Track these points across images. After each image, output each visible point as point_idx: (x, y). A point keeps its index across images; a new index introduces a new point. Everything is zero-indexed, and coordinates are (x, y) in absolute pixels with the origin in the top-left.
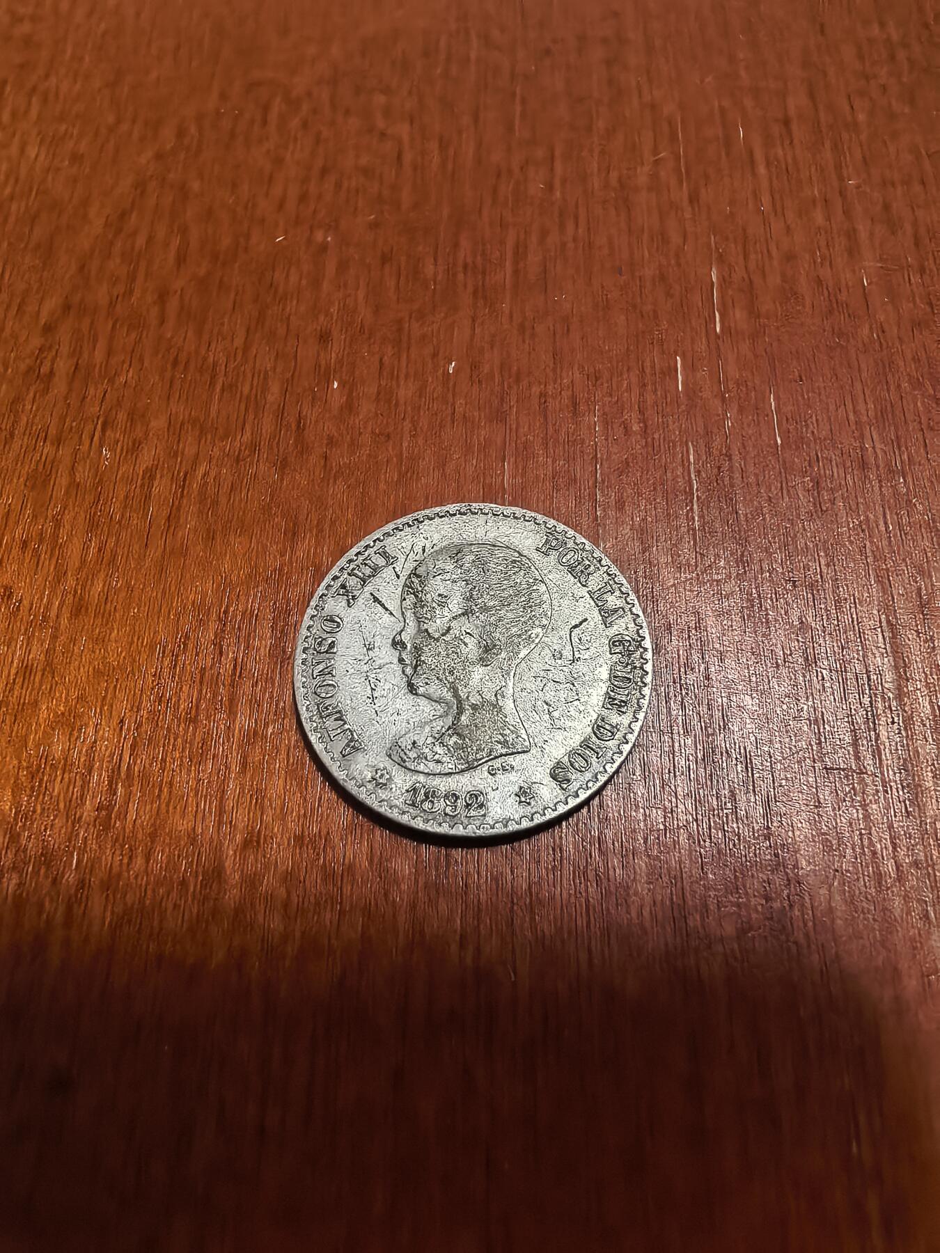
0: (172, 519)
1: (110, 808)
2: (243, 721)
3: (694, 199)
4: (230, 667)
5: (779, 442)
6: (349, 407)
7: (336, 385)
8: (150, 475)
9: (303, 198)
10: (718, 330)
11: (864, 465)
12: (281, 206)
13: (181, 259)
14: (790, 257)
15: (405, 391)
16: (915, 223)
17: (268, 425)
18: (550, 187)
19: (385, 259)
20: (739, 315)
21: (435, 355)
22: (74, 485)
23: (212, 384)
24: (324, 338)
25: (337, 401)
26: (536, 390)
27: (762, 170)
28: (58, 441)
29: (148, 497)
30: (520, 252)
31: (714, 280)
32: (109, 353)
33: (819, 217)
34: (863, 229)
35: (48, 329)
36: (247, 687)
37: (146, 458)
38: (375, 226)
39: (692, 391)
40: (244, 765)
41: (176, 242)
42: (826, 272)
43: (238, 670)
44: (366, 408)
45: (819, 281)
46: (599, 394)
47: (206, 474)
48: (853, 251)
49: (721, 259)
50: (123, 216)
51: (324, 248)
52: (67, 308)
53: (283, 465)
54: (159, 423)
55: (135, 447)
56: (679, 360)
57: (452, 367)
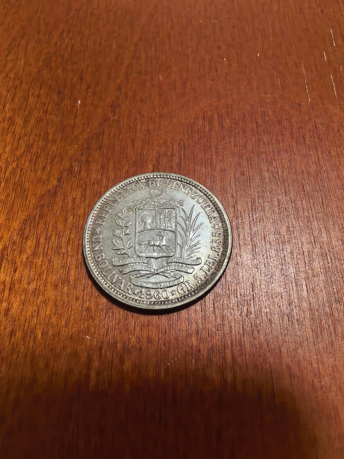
0: (184, 94)
1: (180, 164)
3: (322, 11)
6: (230, 65)
7: (225, 59)
8: (175, 82)
9: (206, 10)
10: (335, 45)
12: (199, 13)
13: (172, 27)
15: (246, 61)
17: (207, 70)
18: (279, 8)
19: (234, 27)
20: (340, 41)
21: (253, 52)
22: (153, 85)
23: (188, 59)
24: (219, 48)
25: (226, 64)
26: (284, 61)
28: (146, 74)
29: (175, 87)
30: (273, 25)
31: (331, 32)
32: (156, 51)
35: (136, 45)
36: (214, 134)
37: (173, 78)
38: (229, 18)
39: (329, 60)
40: (217, 154)
41: (170, 23)
43: (210, 131)
44: (235, 66)
46: (302, 62)
47: (191, 83)
49: (332, 27)
50: (152, 15)
51: (214, 24)
52: (140, 39)
53: (214, 80)
54: (175, 69)
55: (169, 75)
56: (324, 53)
57: (258, 55)
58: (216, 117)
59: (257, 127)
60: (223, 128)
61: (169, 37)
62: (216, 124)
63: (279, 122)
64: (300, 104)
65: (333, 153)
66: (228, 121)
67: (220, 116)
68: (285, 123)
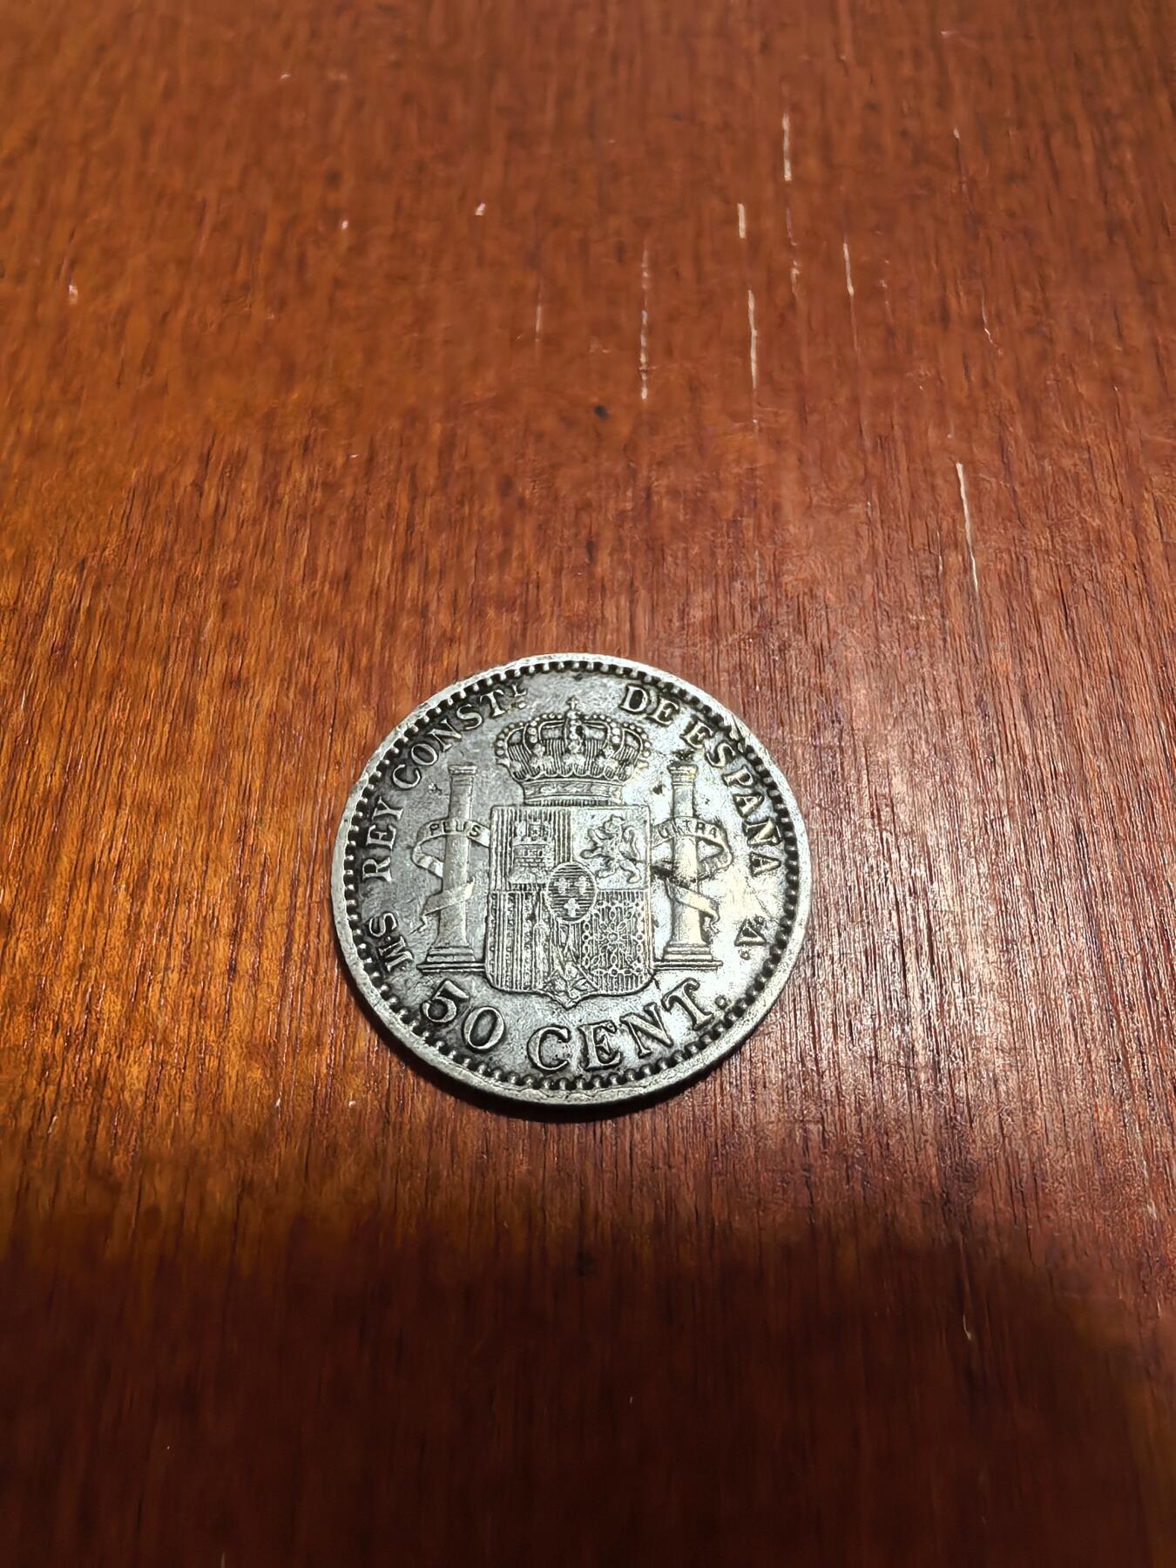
0: (150, 360)
1: (65, 647)
2: (224, 564)
3: (766, 47)
4: (212, 506)
5: (851, 290)
6: (358, 249)
7: (345, 225)
8: (124, 312)
9: (314, 35)
10: (787, 178)
11: (945, 318)
12: (287, 42)
13: (169, 93)
14: (872, 107)
15: (425, 234)
16: (1015, 77)
17: (263, 267)
18: (602, 30)
19: (407, 100)
20: (812, 164)
21: (462, 197)
22: (35, 324)
23: (200, 221)
24: (333, 179)
25: (344, 244)
26: (576, 235)
27: (844, 18)
28: (20, 277)
29: (120, 336)
30: (565, 95)
31: (785, 128)
32: (82, 187)
33: (907, 69)
34: (957, 81)
35: (9, 162)
36: (230, 530)
37: (120, 295)
38: (397, 65)
39: (753, 238)
40: (225, 608)
41: (163, 76)
42: (912, 125)
43: (220, 512)
44: (378, 251)
45: (904, 134)
46: (647, 242)
47: (190, 314)
48: (943, 103)
49: (795, 109)
50: (101, 49)
51: (335, 88)
52: (32, 141)
53: (281, 304)
54: (137, 261)
55: (107, 285)
56: (741, 208)
57: (480, 210)
58: (256, 458)
59: (412, 501)
60: (271, 500)
61: (146, 133)
62: (249, 485)
63: (506, 486)
64: (600, 411)
65: (697, 614)
66: (300, 476)
67: (273, 454)
68: (527, 489)
